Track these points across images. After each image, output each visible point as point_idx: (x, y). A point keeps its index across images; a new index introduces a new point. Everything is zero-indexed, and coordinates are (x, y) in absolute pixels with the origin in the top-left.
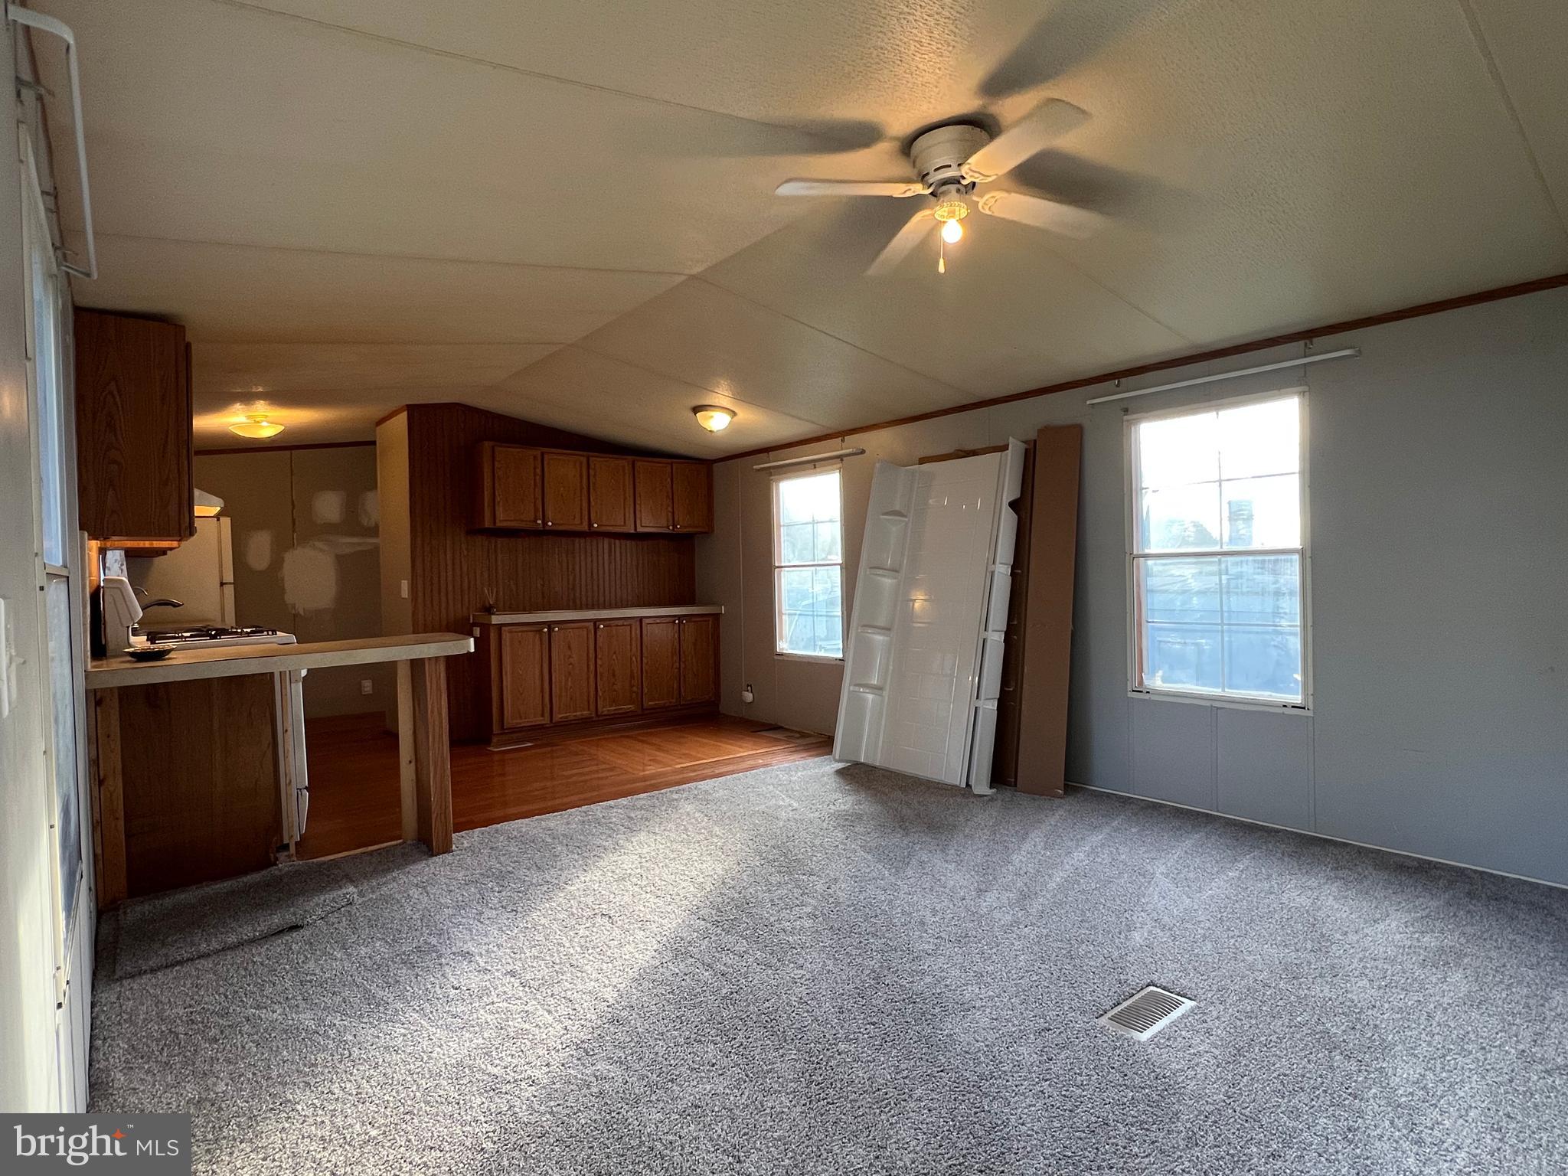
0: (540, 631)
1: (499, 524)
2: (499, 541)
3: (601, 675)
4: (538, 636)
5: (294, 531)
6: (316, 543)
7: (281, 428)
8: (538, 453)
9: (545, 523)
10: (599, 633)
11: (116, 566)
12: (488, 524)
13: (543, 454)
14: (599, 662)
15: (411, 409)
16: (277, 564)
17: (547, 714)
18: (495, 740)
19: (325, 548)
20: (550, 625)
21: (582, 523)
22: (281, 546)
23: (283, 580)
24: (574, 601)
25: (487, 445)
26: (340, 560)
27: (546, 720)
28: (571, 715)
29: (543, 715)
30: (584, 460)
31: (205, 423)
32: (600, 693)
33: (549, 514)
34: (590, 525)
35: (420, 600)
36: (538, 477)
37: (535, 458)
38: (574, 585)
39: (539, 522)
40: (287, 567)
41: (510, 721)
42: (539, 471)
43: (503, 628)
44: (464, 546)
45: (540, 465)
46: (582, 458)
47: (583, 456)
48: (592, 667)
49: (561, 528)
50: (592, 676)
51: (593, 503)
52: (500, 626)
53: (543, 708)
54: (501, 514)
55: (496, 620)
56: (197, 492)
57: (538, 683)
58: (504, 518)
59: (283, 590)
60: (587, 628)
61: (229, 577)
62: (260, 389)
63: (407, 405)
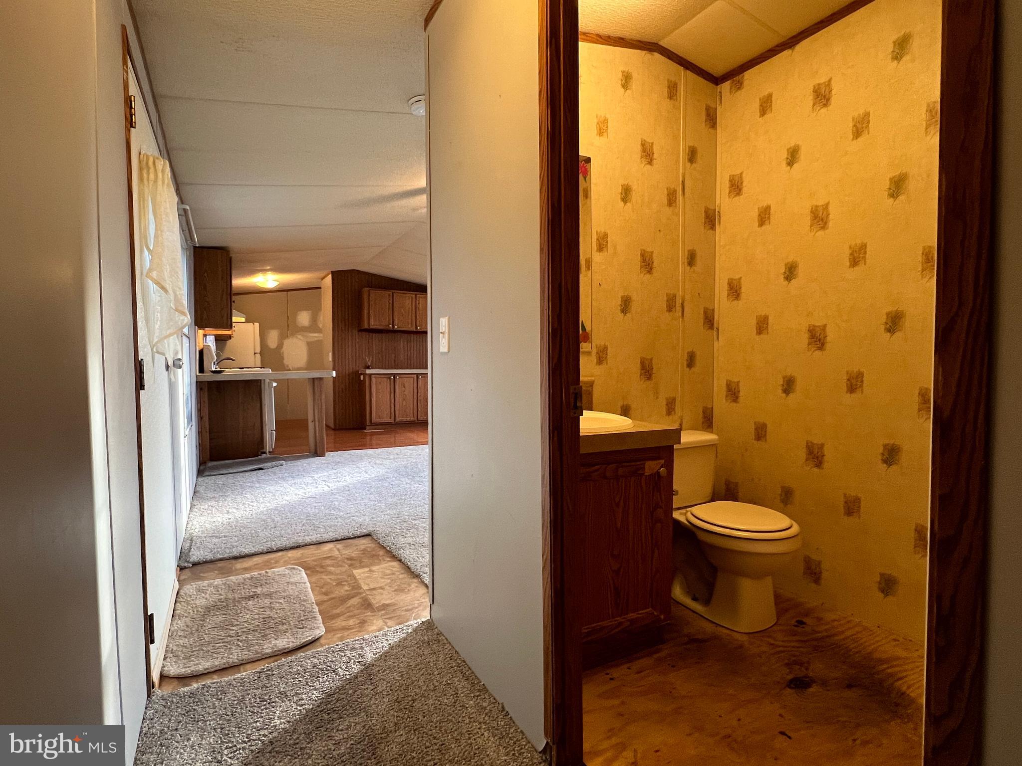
0: (390, 378)
1: (371, 327)
2: (374, 335)
3: (420, 400)
4: (389, 380)
5: (288, 330)
6: (298, 336)
7: (278, 283)
8: (390, 293)
9: (393, 326)
10: (419, 380)
11: (211, 341)
12: (366, 326)
13: (393, 294)
14: (419, 394)
15: (333, 273)
16: (280, 346)
17: (393, 417)
18: (368, 428)
19: (302, 338)
20: (395, 375)
21: (412, 327)
22: (283, 337)
23: (283, 353)
24: (411, 365)
25: (366, 289)
26: (309, 344)
27: (392, 421)
28: (405, 419)
29: (390, 418)
30: (414, 296)
31: (239, 282)
32: (419, 409)
33: (396, 322)
34: (416, 328)
35: (337, 362)
36: (390, 305)
37: (389, 295)
38: (410, 356)
39: (391, 326)
40: (285, 347)
41: (374, 420)
42: (391, 302)
43: (373, 376)
44: (357, 337)
45: (391, 299)
46: (412, 295)
47: (413, 294)
48: (415, 397)
49: (402, 329)
50: (415, 401)
51: (418, 317)
52: (370, 375)
53: (391, 415)
54: (372, 322)
55: (368, 371)
56: (234, 312)
57: (389, 403)
58: (374, 324)
59: (283, 358)
60: (413, 377)
61: (258, 350)
62: (268, 268)
63: (332, 271)
